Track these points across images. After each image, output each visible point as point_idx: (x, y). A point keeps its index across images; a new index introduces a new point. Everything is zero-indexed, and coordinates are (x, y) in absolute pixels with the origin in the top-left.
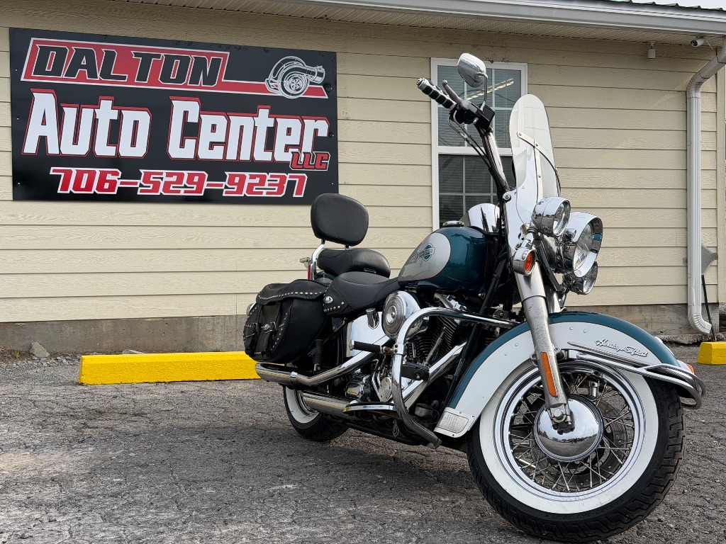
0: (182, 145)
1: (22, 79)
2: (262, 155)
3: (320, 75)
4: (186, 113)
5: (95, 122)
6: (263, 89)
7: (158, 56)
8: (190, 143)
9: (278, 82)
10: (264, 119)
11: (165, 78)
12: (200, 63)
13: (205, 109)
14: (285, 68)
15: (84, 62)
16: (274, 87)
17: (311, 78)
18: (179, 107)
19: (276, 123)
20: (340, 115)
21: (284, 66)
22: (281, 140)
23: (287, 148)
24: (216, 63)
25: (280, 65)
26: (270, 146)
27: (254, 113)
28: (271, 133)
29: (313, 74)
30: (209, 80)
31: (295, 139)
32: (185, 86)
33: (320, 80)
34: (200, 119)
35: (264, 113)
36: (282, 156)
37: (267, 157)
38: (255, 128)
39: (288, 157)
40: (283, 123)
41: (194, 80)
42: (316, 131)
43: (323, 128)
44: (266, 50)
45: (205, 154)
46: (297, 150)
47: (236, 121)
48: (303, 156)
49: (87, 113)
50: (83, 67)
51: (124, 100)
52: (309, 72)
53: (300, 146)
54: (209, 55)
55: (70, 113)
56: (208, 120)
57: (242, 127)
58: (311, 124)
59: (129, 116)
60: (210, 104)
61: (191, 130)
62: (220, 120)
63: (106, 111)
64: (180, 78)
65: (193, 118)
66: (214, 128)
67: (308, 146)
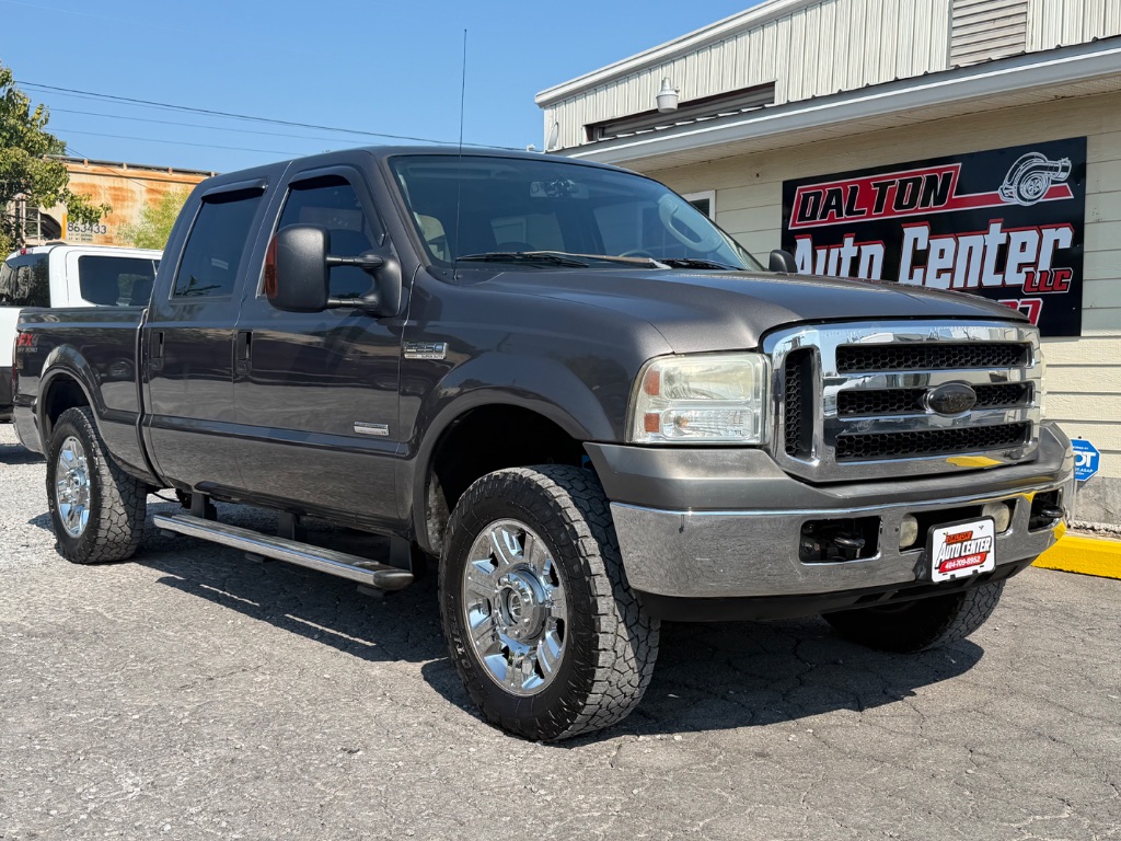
0: (911, 277)
1: (790, 228)
2: (991, 280)
3: (1065, 169)
4: (916, 240)
5: (840, 260)
6: (996, 199)
7: (893, 183)
8: (918, 272)
9: (1014, 189)
10: (996, 234)
11: (899, 205)
12: (932, 181)
13: (934, 234)
14: (1023, 169)
15: (834, 203)
16: (1010, 194)
17: (1052, 175)
18: (910, 233)
19: (1009, 238)
20: (1088, 218)
21: (1021, 167)
22: (1014, 258)
23: (1021, 266)
24: (947, 178)
25: (1017, 166)
26: (1000, 267)
27: (983, 229)
28: (1003, 251)
29: (1056, 169)
30: (939, 200)
31: (1029, 256)
32: (917, 210)
33: (1064, 176)
34: (929, 245)
35: (995, 228)
36: (1014, 278)
37: (996, 280)
38: (985, 247)
39: (1020, 279)
40: (1017, 237)
41: (925, 202)
42: (1056, 242)
43: (1064, 236)
44: (1001, 152)
45: (932, 282)
46: (1031, 269)
47: (966, 241)
48: (1038, 275)
49: (834, 252)
50: (833, 207)
51: (864, 235)
52: (1051, 169)
53: (1035, 264)
54: (940, 171)
55: (822, 253)
56: (937, 244)
57: (971, 248)
58: (1050, 235)
59: (867, 250)
60: (939, 227)
61: (920, 259)
62: (948, 243)
63: (849, 248)
64: (912, 203)
65: (922, 246)
66: (942, 253)
67: (1045, 264)
